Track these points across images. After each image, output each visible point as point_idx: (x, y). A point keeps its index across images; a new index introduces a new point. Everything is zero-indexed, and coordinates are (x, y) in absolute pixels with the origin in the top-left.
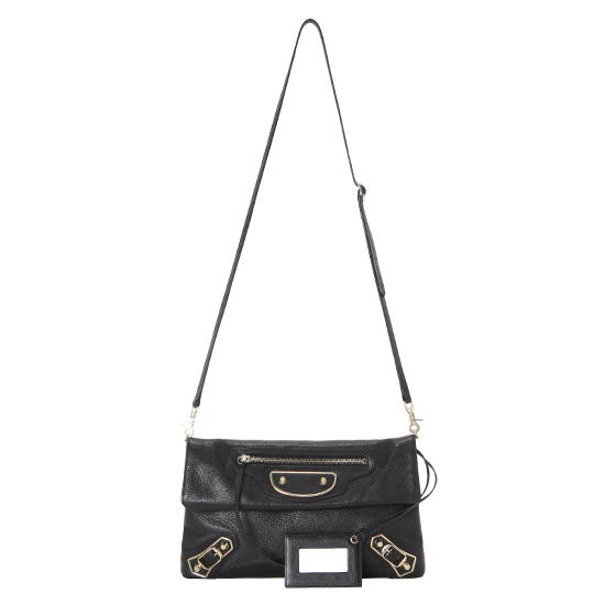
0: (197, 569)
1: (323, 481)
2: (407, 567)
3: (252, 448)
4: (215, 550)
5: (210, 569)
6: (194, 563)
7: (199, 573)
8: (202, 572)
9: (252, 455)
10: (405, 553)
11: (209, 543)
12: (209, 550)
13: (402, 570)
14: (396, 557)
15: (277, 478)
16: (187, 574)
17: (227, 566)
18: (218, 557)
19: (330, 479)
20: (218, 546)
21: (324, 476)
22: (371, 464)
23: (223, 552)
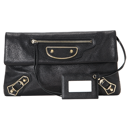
0: (11, 91)
1: (71, 51)
2: (112, 90)
3: (37, 36)
4: (20, 82)
5: (18, 91)
6: (10, 89)
7: (12, 93)
8: (14, 93)
9: (37, 40)
10: (111, 84)
11: (17, 79)
12: (17, 82)
13: (109, 91)
14: (106, 85)
15: (49, 50)
16: (7, 94)
17: (26, 89)
18: (22, 85)
19: (75, 50)
20: (22, 80)
21: (72, 49)
22: (94, 43)
23: (24, 83)
